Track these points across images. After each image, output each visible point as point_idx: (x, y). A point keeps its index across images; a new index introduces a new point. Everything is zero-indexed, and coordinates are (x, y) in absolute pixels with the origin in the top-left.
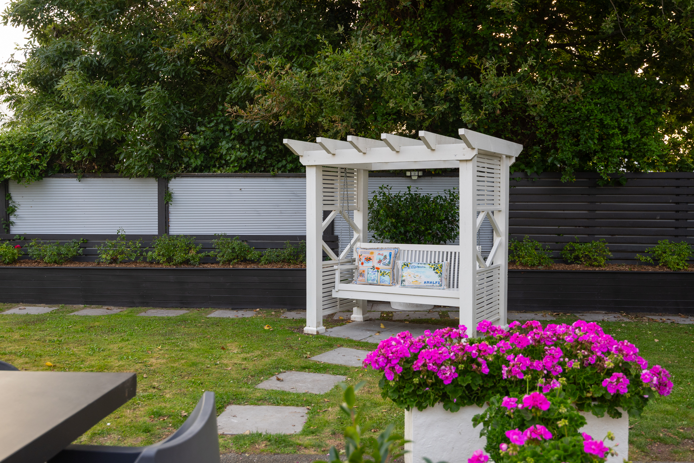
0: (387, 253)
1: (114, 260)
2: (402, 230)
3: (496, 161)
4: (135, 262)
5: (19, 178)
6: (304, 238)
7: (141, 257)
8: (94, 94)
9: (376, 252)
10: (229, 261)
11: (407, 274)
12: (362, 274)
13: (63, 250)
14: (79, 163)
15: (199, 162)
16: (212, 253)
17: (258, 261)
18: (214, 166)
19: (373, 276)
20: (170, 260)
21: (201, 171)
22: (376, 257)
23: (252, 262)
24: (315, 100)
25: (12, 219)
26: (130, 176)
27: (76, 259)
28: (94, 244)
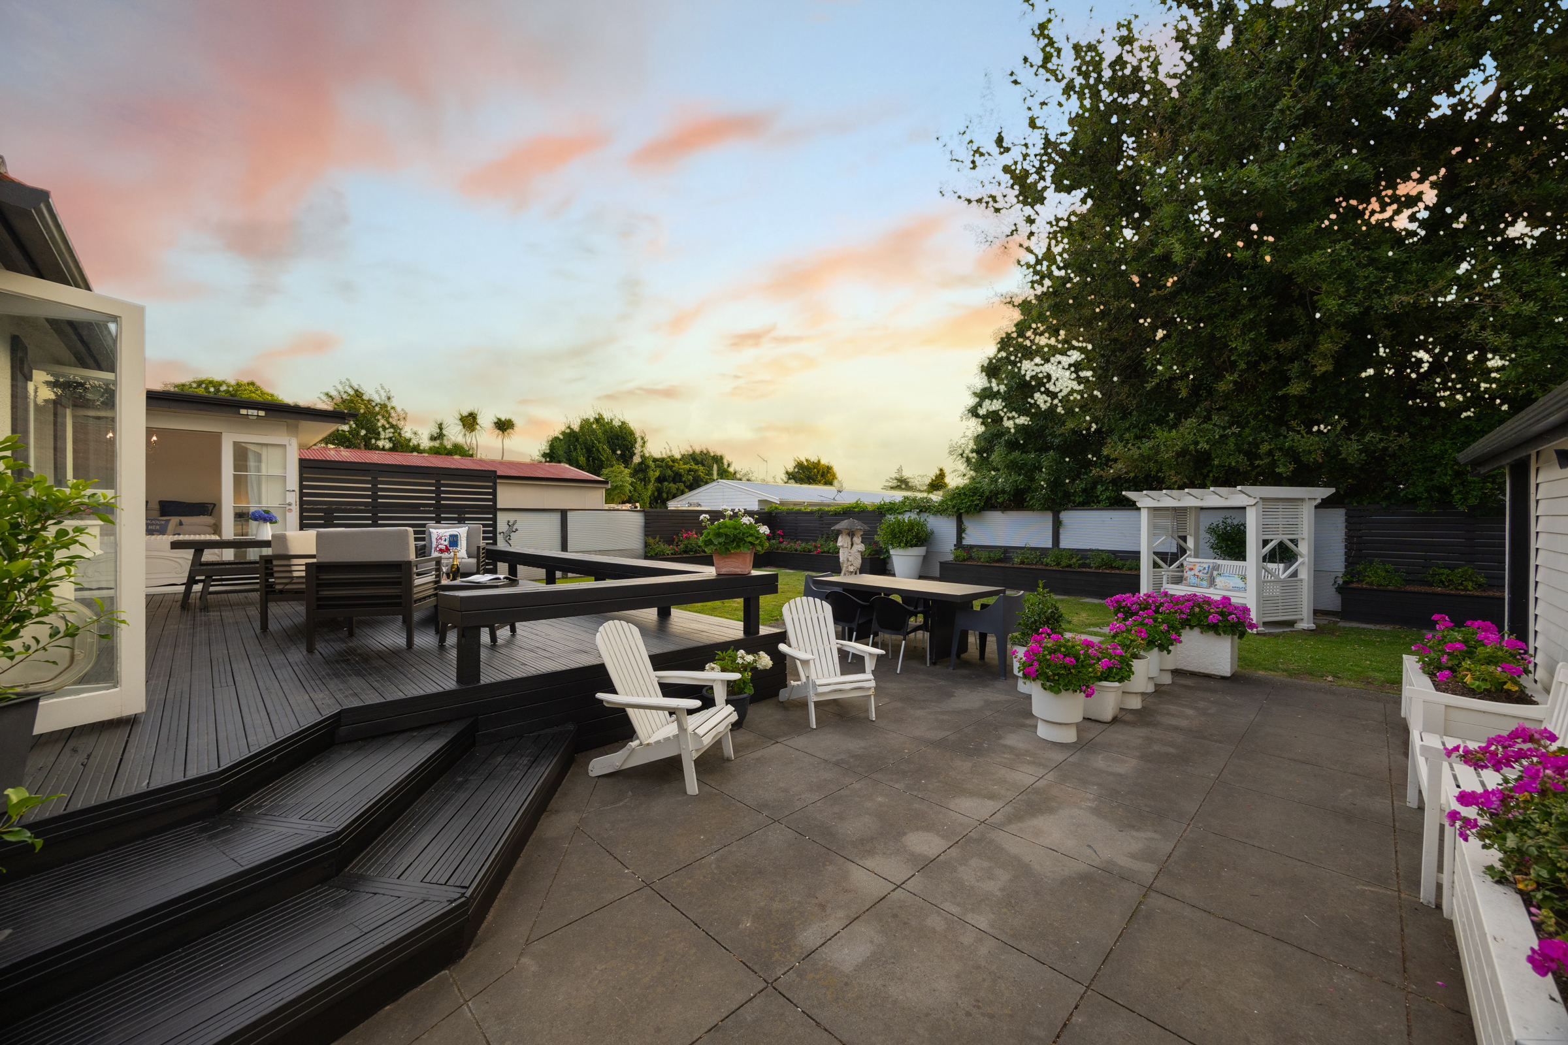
0: (1206, 566)
1: (1022, 563)
2: (1237, 550)
3: (1300, 503)
4: (1036, 564)
5: (967, 512)
6: (1139, 553)
7: (1040, 562)
8: (1011, 461)
9: (1198, 565)
10: (1099, 567)
11: (1218, 580)
12: (1186, 579)
13: (992, 555)
14: (1003, 502)
15: (1081, 499)
16: (1088, 561)
17: (1122, 569)
18: (1093, 502)
19: (1193, 580)
20: (1058, 564)
21: (1083, 505)
22: (1197, 568)
23: (1118, 568)
24: (1156, 461)
25: (964, 535)
26: (1034, 510)
27: (999, 561)
28: (1010, 553)
